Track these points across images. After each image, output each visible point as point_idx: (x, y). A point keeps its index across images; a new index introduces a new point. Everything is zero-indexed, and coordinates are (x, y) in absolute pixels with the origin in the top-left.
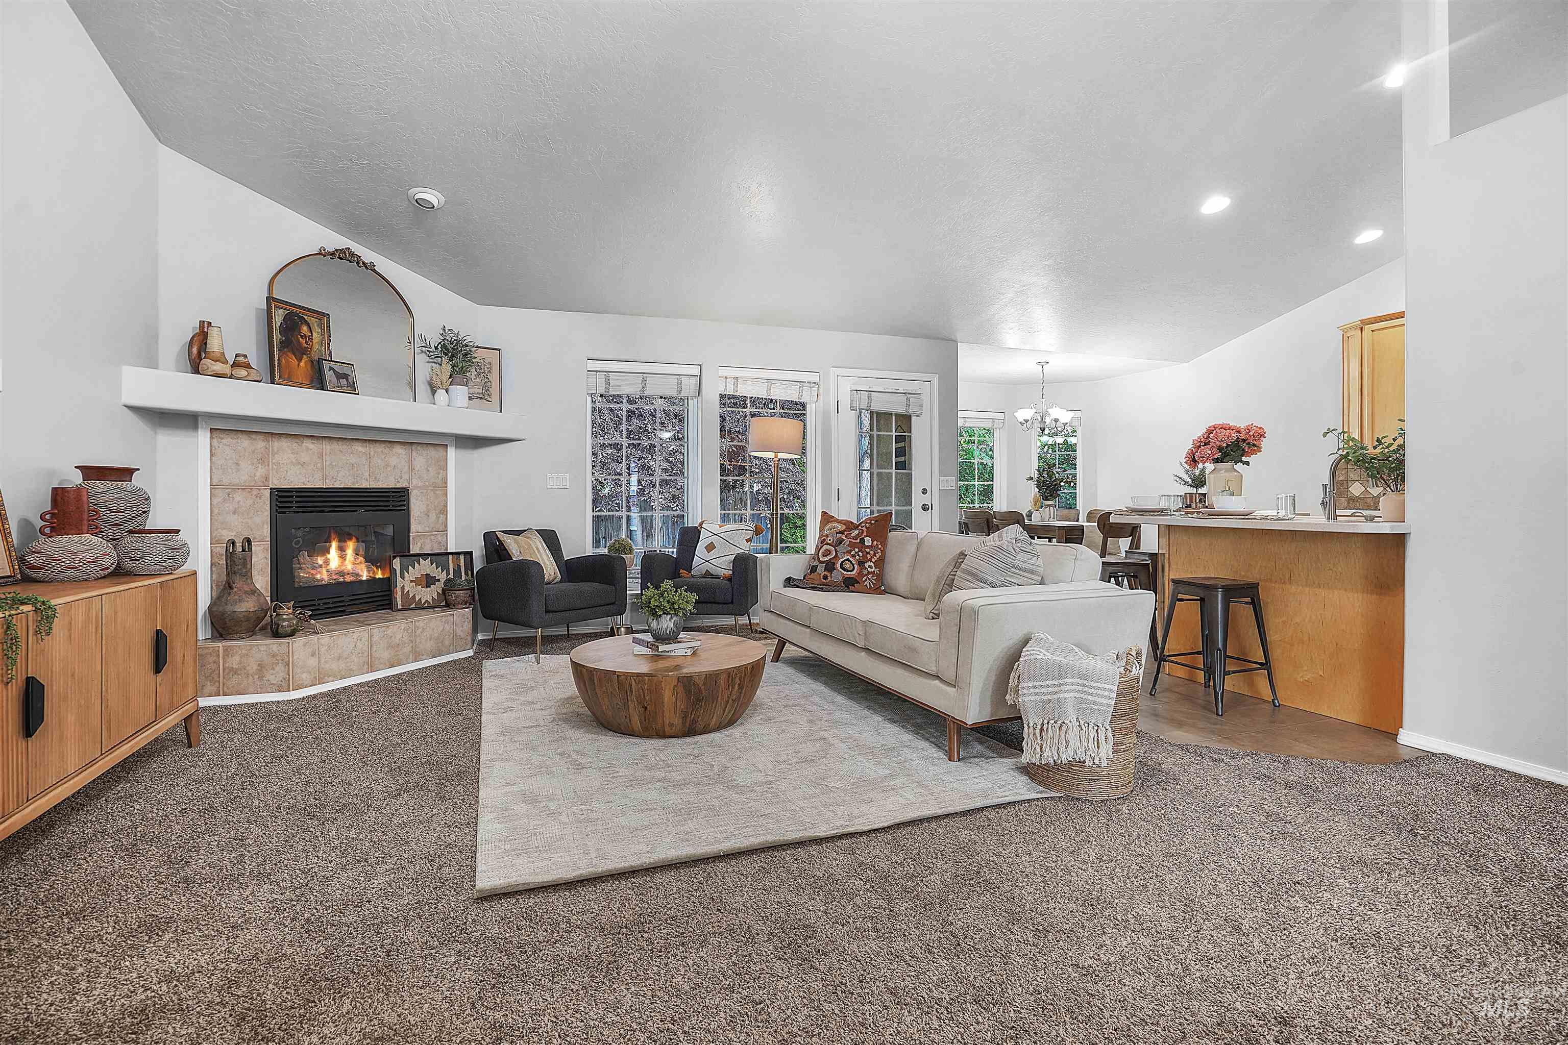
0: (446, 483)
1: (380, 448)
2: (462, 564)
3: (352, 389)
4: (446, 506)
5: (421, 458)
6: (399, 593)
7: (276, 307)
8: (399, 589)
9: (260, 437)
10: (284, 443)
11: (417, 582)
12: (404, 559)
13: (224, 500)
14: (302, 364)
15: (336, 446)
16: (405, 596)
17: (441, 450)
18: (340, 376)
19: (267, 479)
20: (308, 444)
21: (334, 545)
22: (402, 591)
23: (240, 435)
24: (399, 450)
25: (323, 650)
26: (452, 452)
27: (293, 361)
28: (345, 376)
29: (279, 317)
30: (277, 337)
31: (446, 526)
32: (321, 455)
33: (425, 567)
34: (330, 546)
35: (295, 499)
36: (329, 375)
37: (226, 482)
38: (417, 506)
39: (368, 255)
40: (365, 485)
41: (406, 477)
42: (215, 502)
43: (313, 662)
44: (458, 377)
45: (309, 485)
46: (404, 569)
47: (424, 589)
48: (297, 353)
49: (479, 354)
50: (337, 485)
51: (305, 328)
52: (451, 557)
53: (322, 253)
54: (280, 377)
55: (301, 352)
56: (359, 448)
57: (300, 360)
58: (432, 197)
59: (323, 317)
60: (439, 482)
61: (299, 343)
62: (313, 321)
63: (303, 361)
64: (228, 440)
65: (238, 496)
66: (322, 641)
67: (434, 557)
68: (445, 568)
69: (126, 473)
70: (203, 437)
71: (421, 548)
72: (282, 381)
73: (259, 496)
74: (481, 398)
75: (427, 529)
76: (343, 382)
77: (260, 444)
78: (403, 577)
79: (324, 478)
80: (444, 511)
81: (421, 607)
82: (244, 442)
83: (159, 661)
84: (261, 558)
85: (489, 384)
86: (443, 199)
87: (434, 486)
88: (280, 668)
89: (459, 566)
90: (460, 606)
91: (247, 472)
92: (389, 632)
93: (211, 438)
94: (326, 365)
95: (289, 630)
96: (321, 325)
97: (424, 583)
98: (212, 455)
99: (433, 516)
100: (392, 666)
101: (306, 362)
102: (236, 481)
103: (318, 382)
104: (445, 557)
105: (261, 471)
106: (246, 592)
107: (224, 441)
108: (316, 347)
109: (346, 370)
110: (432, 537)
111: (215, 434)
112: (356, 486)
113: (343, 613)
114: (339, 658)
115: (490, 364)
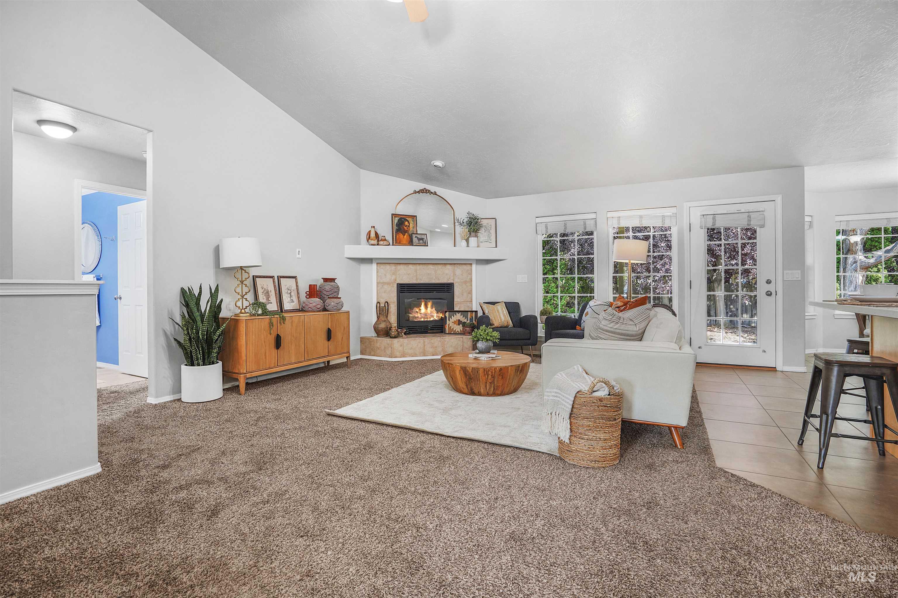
0: (472, 280)
1: (440, 267)
2: (474, 316)
3: (425, 244)
4: (471, 291)
5: (459, 270)
6: (447, 327)
7: (395, 217)
8: (447, 325)
9: (394, 265)
10: (402, 267)
11: (454, 322)
12: (451, 313)
13: (381, 288)
14: (405, 237)
15: (421, 266)
16: (450, 328)
17: (468, 267)
18: (419, 239)
19: (396, 280)
20: (411, 266)
21: (423, 304)
22: (449, 326)
23: (386, 264)
24: (448, 267)
25: (405, 344)
26: (474, 266)
27: (401, 236)
28: (422, 239)
29: (396, 220)
30: (395, 227)
31: (472, 300)
32: (416, 271)
33: (458, 316)
34: (421, 304)
35: (406, 287)
36: (415, 240)
37: (382, 281)
38: (457, 290)
39: (432, 188)
40: (433, 282)
41: (452, 278)
42: (378, 289)
43: (401, 348)
44: (473, 234)
45: (411, 282)
46: (450, 317)
47: (457, 326)
48: (403, 233)
49: (484, 222)
50: (422, 282)
51: (406, 223)
52: (469, 313)
53: (415, 192)
54: (396, 243)
55: (404, 232)
56: (431, 267)
57: (404, 235)
58: (439, 163)
59: (414, 217)
60: (468, 280)
61: (404, 229)
62: (410, 220)
63: (406, 235)
64: (382, 266)
65: (386, 287)
66: (404, 341)
67: (462, 313)
68: (467, 317)
69: (333, 280)
70: (374, 266)
71: (459, 308)
72: (396, 244)
73: (393, 287)
74: (487, 242)
75: (462, 300)
76: (421, 241)
77: (393, 267)
78: (449, 320)
79: (417, 279)
80: (470, 292)
81: (455, 334)
82: (388, 267)
83: (329, 338)
84: (393, 309)
85: (490, 235)
86: (443, 163)
87: (465, 282)
88: (390, 349)
89: (472, 317)
90: (467, 334)
91: (389, 278)
92: (432, 341)
93: (377, 266)
94: (414, 236)
95: (393, 336)
96: (413, 221)
97: (457, 323)
98: (377, 272)
99: (465, 294)
100: (434, 355)
101: (407, 236)
102: (385, 281)
103: (411, 243)
104: (467, 313)
105: (393, 277)
106: (383, 321)
107: (381, 267)
108: (411, 229)
109: (423, 237)
110: (465, 304)
111: (379, 265)
112: (430, 282)
113: (426, 332)
114: (411, 348)
115: (491, 225)
